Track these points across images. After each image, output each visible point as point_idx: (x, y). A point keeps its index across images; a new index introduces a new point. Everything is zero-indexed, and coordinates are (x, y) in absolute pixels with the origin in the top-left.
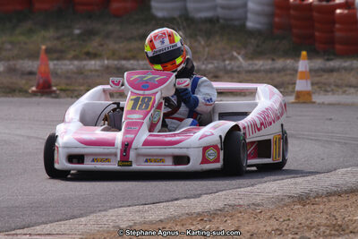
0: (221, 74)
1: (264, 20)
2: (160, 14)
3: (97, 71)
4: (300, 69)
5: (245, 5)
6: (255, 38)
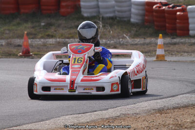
0: (118, 46)
1: (140, 18)
2: (85, 15)
3: (53, 44)
4: (159, 43)
5: (130, 10)
6: (135, 27)
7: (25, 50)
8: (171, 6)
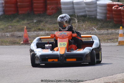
4: (120, 33)
6: (100, 22)
7: (25, 39)
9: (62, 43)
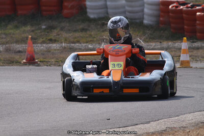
2: (92, 16)
3: (58, 50)
5: (143, 11)
6: (149, 30)
7: (29, 56)
8: (189, 5)
9: (116, 63)
